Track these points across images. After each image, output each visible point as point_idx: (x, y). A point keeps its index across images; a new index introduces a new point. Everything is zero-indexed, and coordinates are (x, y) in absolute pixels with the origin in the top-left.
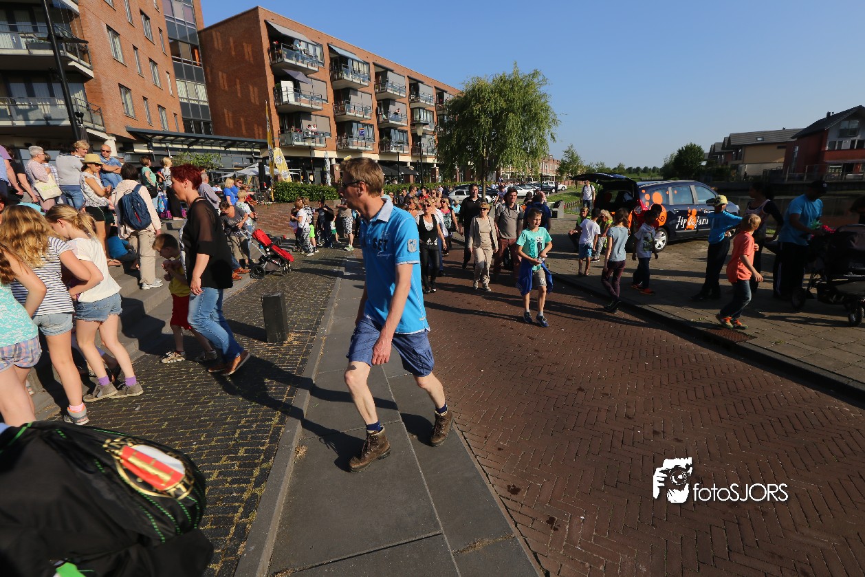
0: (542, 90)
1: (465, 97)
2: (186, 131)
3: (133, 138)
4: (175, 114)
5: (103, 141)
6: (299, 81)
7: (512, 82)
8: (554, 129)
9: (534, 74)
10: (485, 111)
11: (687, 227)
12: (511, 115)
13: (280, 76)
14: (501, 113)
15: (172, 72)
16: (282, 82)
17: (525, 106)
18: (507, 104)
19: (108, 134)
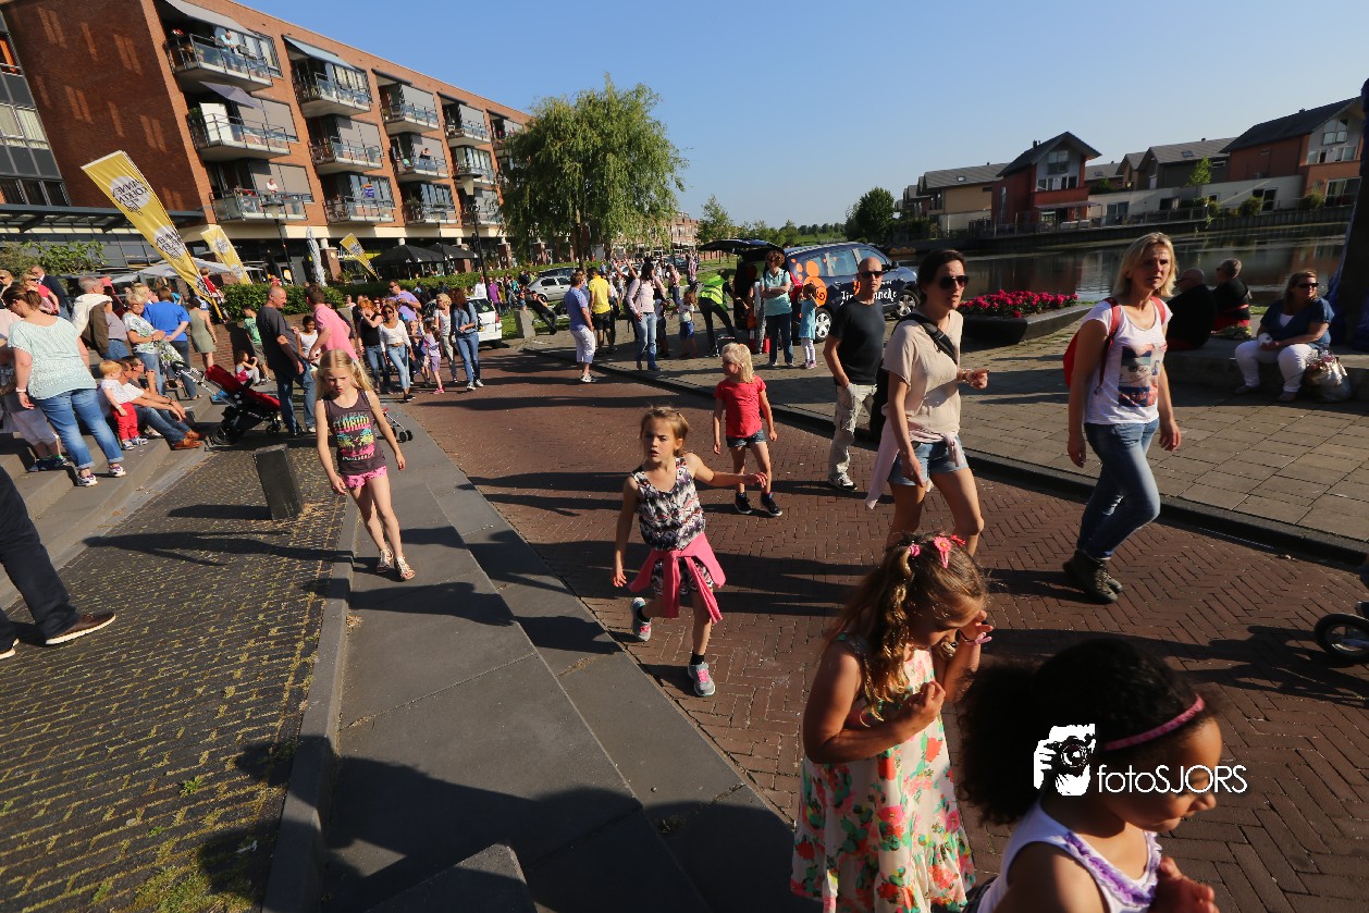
0: (654, 114)
1: (537, 130)
2: (8, 202)
6: (236, 104)
7: (606, 105)
8: (679, 172)
9: (638, 91)
10: (569, 152)
12: (610, 157)
13: (197, 94)
14: (595, 154)
16: (203, 105)
17: (630, 143)
18: (602, 139)
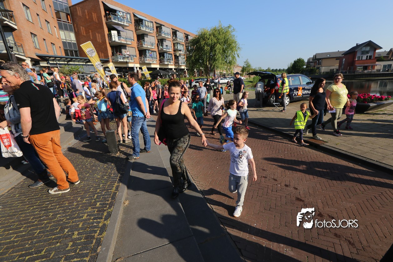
0: (233, 33)
1: (198, 38)
2: (66, 55)
3: (39, 59)
4: (60, 47)
5: (24, 60)
6: (120, 31)
7: (219, 30)
8: (238, 52)
9: (229, 27)
10: (207, 44)
11: (298, 95)
12: (218, 45)
13: (110, 28)
14: (214, 45)
15: (57, 26)
16: (112, 31)
17: (225, 42)
18: (217, 40)
19: (26, 57)
